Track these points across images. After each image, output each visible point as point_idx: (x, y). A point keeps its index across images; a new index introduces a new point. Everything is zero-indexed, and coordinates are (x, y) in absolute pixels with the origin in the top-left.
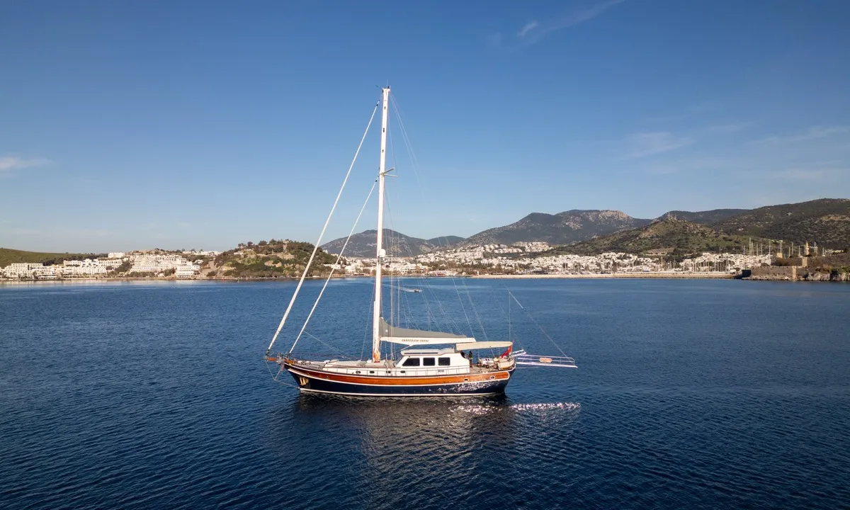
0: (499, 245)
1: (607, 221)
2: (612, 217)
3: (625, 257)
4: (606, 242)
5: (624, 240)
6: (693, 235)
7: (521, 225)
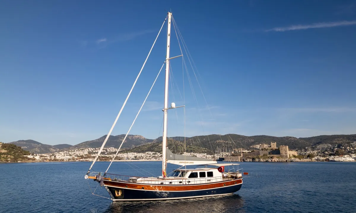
0: (95, 148)
1: (136, 139)
2: (139, 138)
3: (155, 154)
4: (145, 148)
5: (152, 147)
6: (178, 145)
7: (101, 140)
